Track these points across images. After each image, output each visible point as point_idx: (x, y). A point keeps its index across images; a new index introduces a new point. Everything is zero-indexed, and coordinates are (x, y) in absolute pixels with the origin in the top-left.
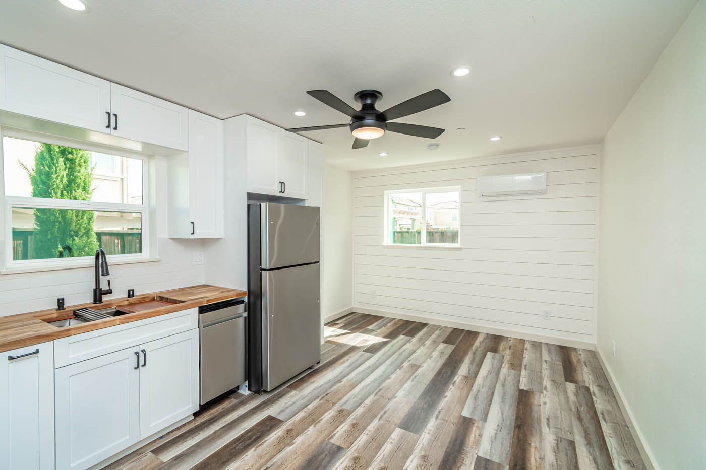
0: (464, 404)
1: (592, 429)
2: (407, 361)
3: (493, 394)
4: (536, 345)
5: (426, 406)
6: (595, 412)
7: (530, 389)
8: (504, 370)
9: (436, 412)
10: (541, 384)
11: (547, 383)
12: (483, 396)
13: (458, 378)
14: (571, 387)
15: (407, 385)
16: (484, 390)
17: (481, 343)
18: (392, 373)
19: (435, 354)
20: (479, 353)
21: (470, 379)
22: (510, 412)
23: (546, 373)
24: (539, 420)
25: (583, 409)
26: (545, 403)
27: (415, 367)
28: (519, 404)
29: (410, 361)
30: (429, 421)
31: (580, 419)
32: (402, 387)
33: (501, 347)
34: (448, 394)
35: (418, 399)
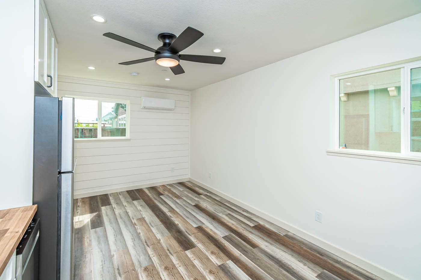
0: (188, 222)
1: (226, 207)
2: (132, 219)
3: (189, 212)
4: (170, 185)
5: (178, 234)
6: (219, 201)
7: (196, 204)
8: (177, 201)
9: (186, 233)
10: (195, 200)
11: (196, 199)
12: (188, 215)
13: (169, 214)
14: (202, 196)
15: (154, 230)
16: (185, 213)
17: (150, 193)
18: (136, 229)
19: (139, 208)
20: (157, 198)
21: (172, 210)
22: (204, 215)
23: (190, 195)
24: (214, 213)
25: (216, 202)
26: (207, 206)
27: (142, 220)
28: (202, 211)
29: (133, 218)
30: (189, 238)
31: (220, 206)
32: (153, 233)
33: (162, 192)
34: (177, 222)
35: (170, 233)
